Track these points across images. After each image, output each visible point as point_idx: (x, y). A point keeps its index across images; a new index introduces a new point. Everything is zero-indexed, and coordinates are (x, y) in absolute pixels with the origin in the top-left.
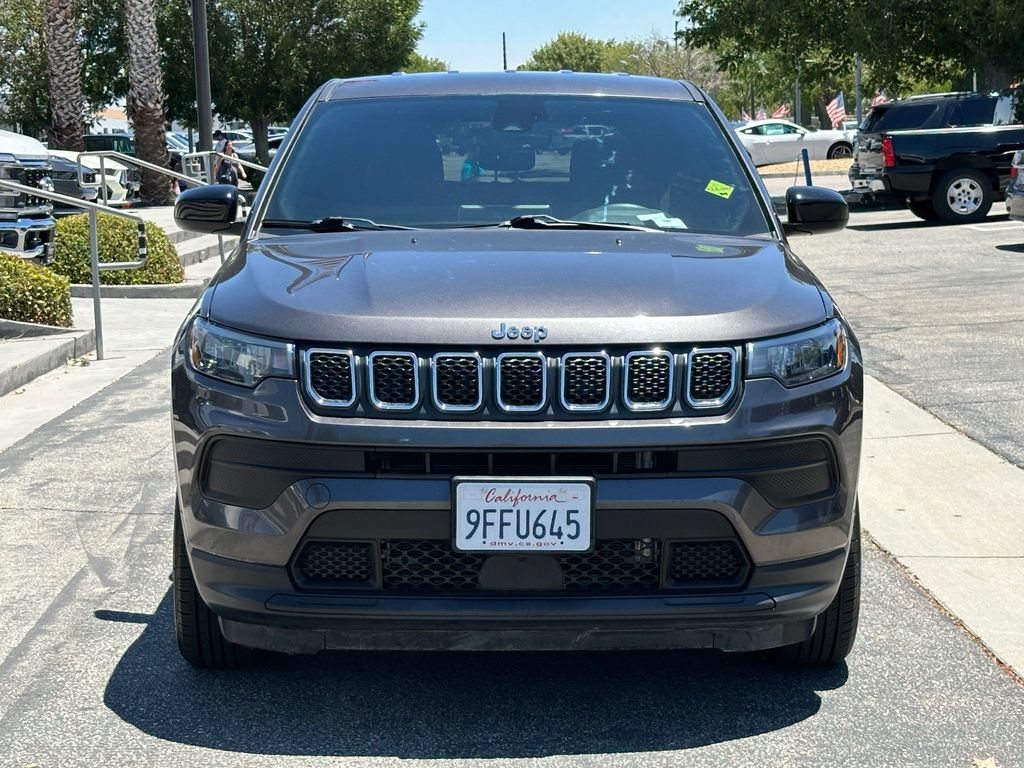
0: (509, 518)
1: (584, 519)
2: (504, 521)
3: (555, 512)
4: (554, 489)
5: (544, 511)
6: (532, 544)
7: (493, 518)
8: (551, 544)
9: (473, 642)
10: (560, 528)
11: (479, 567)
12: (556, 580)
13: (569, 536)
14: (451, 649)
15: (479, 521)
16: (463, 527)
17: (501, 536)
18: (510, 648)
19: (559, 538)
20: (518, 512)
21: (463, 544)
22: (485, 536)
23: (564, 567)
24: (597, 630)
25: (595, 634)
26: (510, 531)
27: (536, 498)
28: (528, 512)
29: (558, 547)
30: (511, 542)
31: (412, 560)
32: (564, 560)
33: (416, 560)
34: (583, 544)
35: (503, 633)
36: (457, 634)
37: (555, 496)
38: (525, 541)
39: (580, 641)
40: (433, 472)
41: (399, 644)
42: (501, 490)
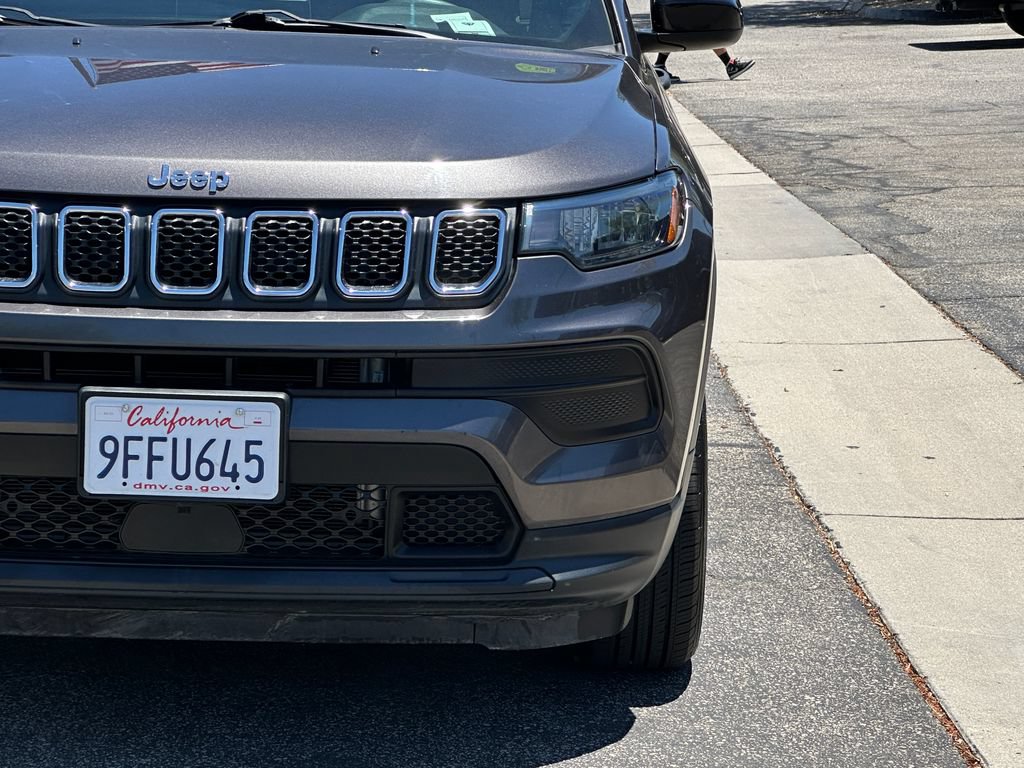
0: (159, 449)
1: (271, 454)
2: (154, 454)
3: (228, 442)
4: (227, 409)
5: (212, 441)
6: (194, 488)
7: (139, 448)
8: (221, 488)
9: (124, 627)
10: (235, 466)
11: (121, 518)
12: (231, 542)
13: (248, 478)
14: (93, 635)
15: (117, 453)
16: (94, 463)
17: (150, 476)
18: (178, 635)
19: (234, 480)
20: (175, 441)
21: (93, 485)
22: (125, 475)
23: (244, 522)
24: (304, 613)
25: (301, 619)
26: (162, 469)
27: (200, 421)
28: (189, 441)
29: (233, 494)
30: (164, 484)
31: (23, 507)
32: (244, 513)
33: (28, 507)
34: (268, 489)
35: (169, 614)
36: (101, 613)
37: (229, 420)
38: (184, 483)
39: (281, 628)
40: (55, 379)
41: (17, 627)
42: (151, 407)
